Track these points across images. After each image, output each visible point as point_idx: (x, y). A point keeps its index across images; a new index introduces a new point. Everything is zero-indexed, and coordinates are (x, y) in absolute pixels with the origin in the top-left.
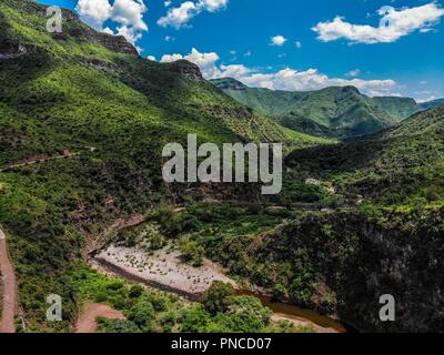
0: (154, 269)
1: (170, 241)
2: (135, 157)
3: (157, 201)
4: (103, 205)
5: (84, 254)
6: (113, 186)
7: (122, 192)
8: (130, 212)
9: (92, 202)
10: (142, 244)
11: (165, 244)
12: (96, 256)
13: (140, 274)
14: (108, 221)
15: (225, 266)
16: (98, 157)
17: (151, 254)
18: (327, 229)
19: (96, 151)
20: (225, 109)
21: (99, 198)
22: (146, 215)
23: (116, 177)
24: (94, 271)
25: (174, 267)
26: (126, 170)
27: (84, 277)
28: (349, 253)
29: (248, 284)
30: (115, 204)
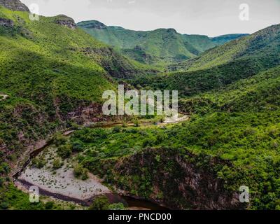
0: (58, 184)
1: (65, 161)
2: (35, 97)
3: (53, 129)
4: (17, 139)
5: (11, 178)
6: (22, 124)
7: (29, 126)
8: (36, 140)
9: (10, 139)
10: (48, 165)
11: (62, 165)
12: (19, 178)
13: (49, 190)
14: (23, 149)
15: (101, 178)
16: (9, 103)
17: (55, 173)
18: (158, 157)
19: (8, 98)
20: (94, 49)
21: (14, 135)
22: (47, 139)
23: (24, 116)
24: (20, 191)
25: (70, 182)
26: (30, 110)
27: (14, 197)
28: (169, 171)
29: (115, 189)
30: (25, 137)
